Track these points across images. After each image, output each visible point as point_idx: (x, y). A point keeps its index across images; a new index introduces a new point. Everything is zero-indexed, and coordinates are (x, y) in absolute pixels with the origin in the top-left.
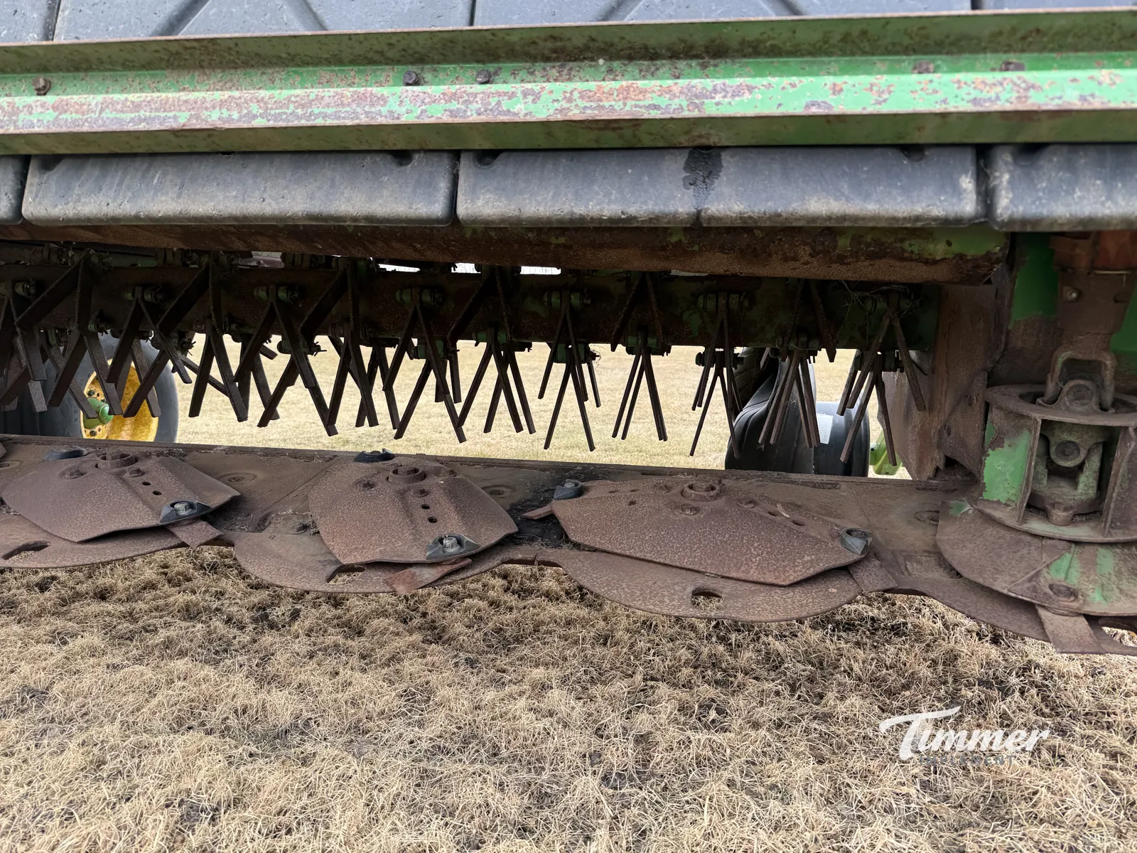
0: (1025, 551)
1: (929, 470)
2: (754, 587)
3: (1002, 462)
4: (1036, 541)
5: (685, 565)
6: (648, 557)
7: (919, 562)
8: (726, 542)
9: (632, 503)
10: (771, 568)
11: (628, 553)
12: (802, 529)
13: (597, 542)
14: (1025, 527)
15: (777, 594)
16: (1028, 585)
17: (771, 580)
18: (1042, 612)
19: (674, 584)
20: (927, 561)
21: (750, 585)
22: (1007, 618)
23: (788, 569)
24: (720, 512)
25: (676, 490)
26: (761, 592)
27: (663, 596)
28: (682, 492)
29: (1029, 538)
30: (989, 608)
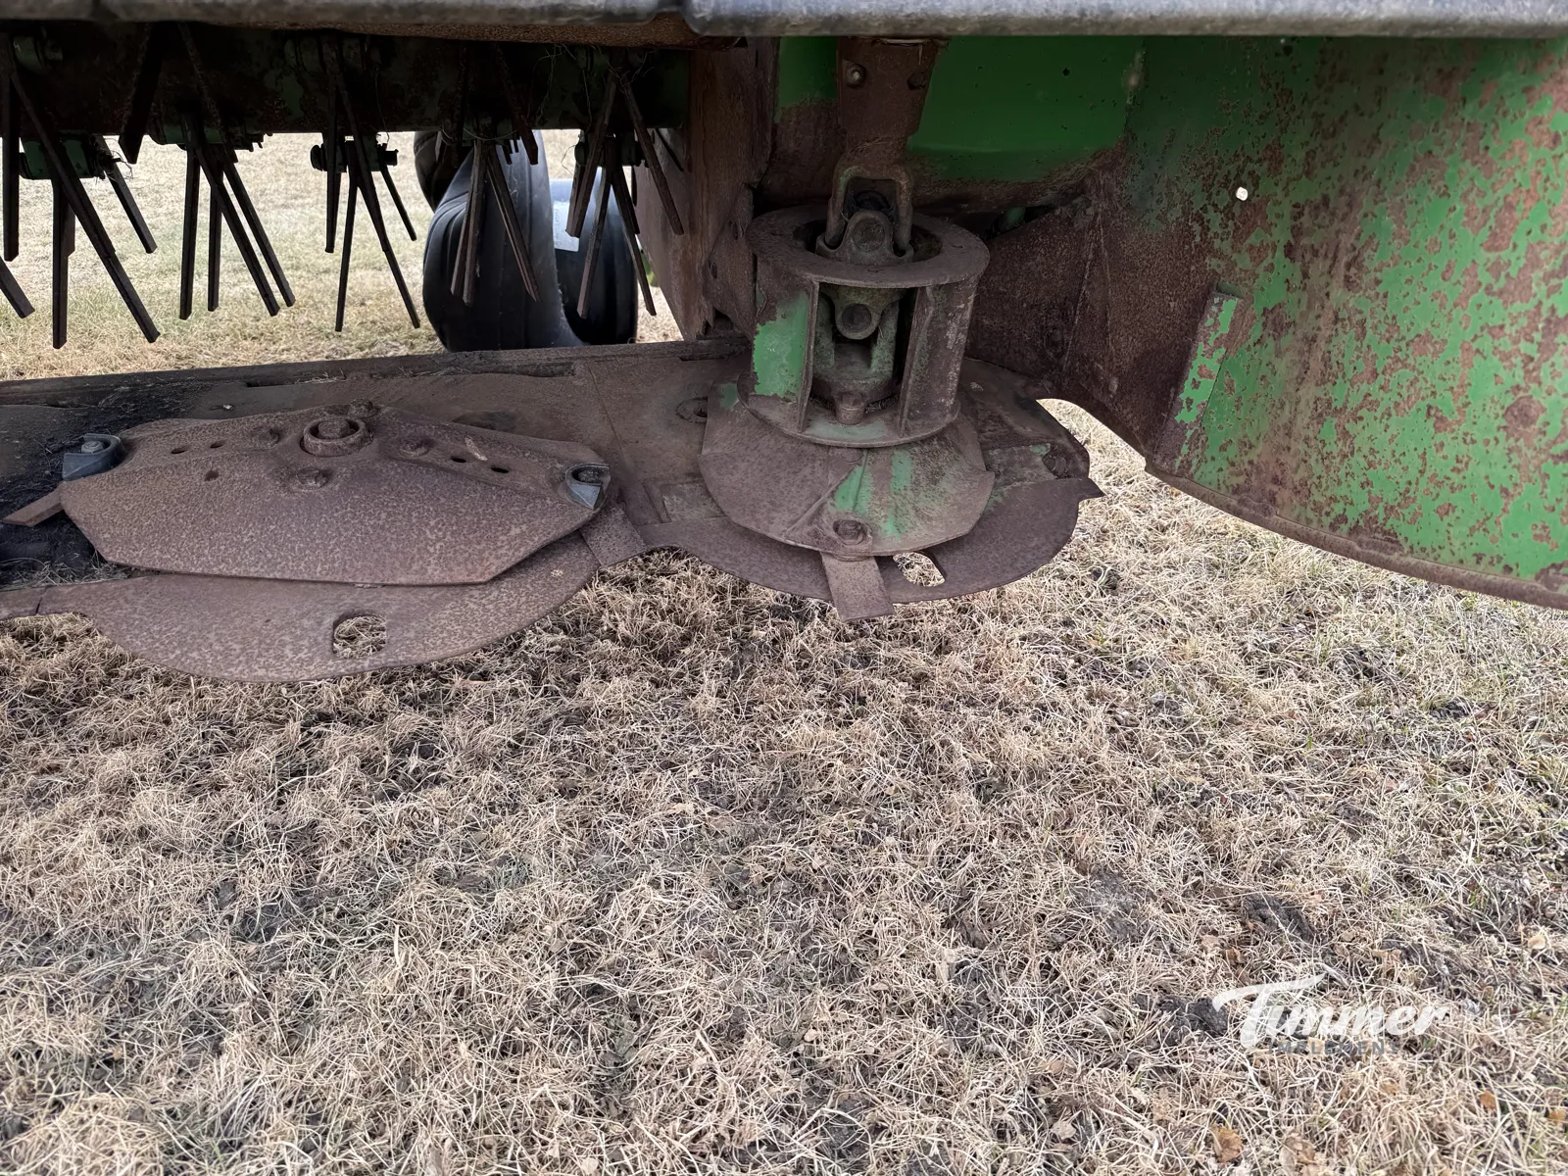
0: (807, 471)
1: (698, 327)
2: (436, 594)
3: (776, 342)
4: (822, 454)
5: (317, 576)
6: (253, 572)
7: (680, 494)
8: (382, 528)
9: (212, 475)
10: (461, 559)
11: (215, 571)
12: (506, 479)
13: (154, 558)
14: (809, 434)
15: (473, 601)
16: (809, 529)
17: (462, 578)
18: (827, 561)
19: (302, 616)
20: (691, 491)
21: (429, 591)
22: (787, 572)
23: (486, 554)
24: (364, 475)
25: (290, 438)
26: (448, 600)
27: (283, 644)
28: (301, 442)
29: (813, 448)
30: (765, 560)
